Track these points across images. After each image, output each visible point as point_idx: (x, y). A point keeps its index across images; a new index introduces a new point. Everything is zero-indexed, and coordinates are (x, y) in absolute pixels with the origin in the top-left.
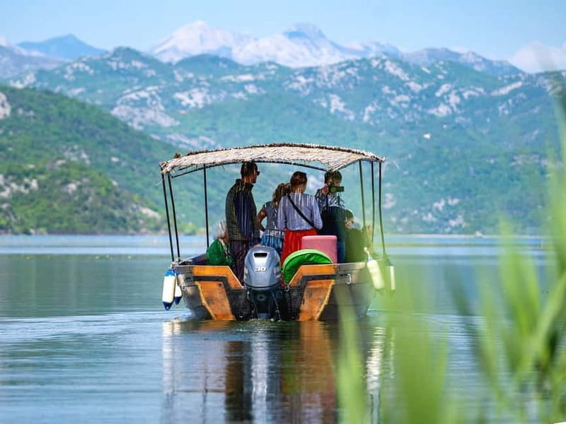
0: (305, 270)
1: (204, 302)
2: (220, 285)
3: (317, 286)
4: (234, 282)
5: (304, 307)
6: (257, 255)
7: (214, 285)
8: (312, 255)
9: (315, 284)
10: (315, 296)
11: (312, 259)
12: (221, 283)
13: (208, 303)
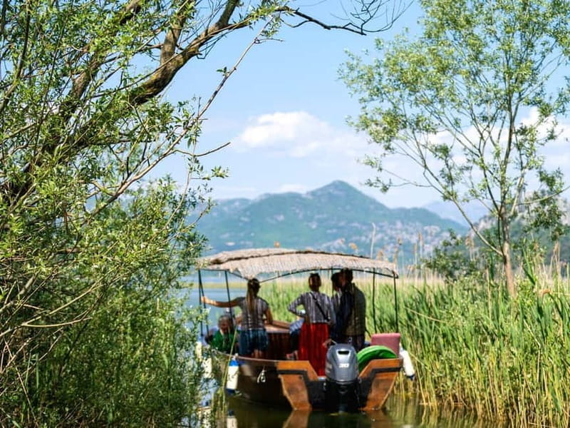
0: (375, 364)
1: (285, 392)
2: (300, 378)
3: (385, 378)
4: (312, 375)
5: (372, 395)
6: (340, 353)
7: (295, 378)
8: (381, 351)
9: (382, 376)
10: (381, 386)
11: (381, 354)
12: (302, 376)
13: (290, 394)
